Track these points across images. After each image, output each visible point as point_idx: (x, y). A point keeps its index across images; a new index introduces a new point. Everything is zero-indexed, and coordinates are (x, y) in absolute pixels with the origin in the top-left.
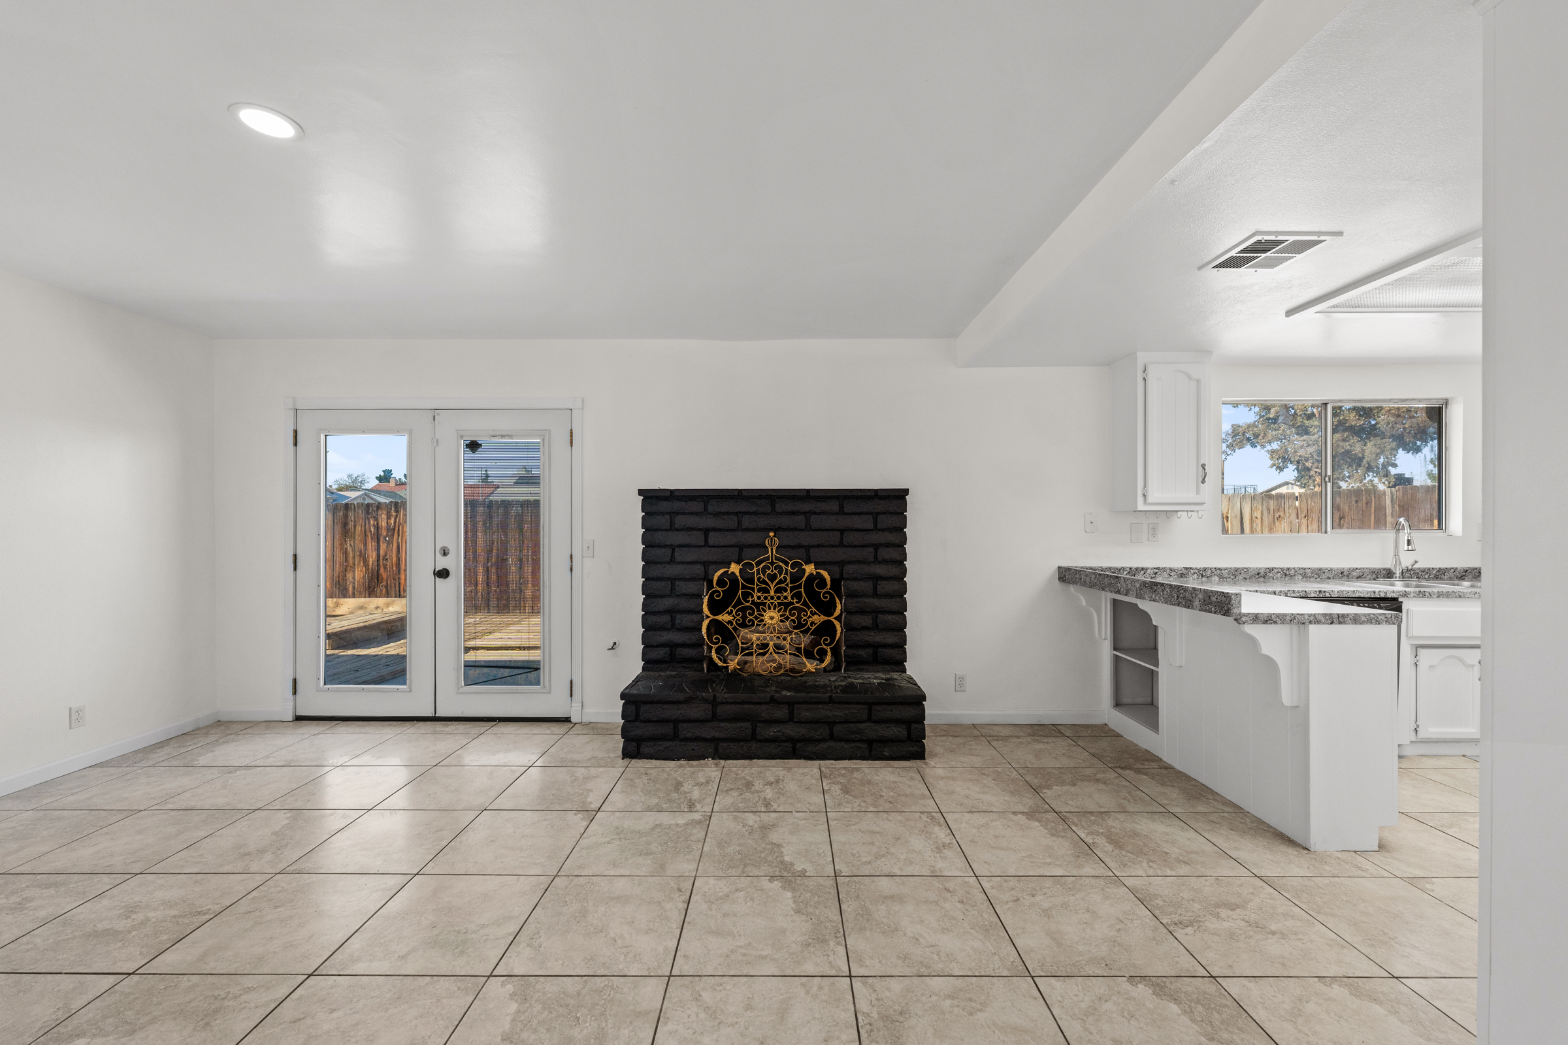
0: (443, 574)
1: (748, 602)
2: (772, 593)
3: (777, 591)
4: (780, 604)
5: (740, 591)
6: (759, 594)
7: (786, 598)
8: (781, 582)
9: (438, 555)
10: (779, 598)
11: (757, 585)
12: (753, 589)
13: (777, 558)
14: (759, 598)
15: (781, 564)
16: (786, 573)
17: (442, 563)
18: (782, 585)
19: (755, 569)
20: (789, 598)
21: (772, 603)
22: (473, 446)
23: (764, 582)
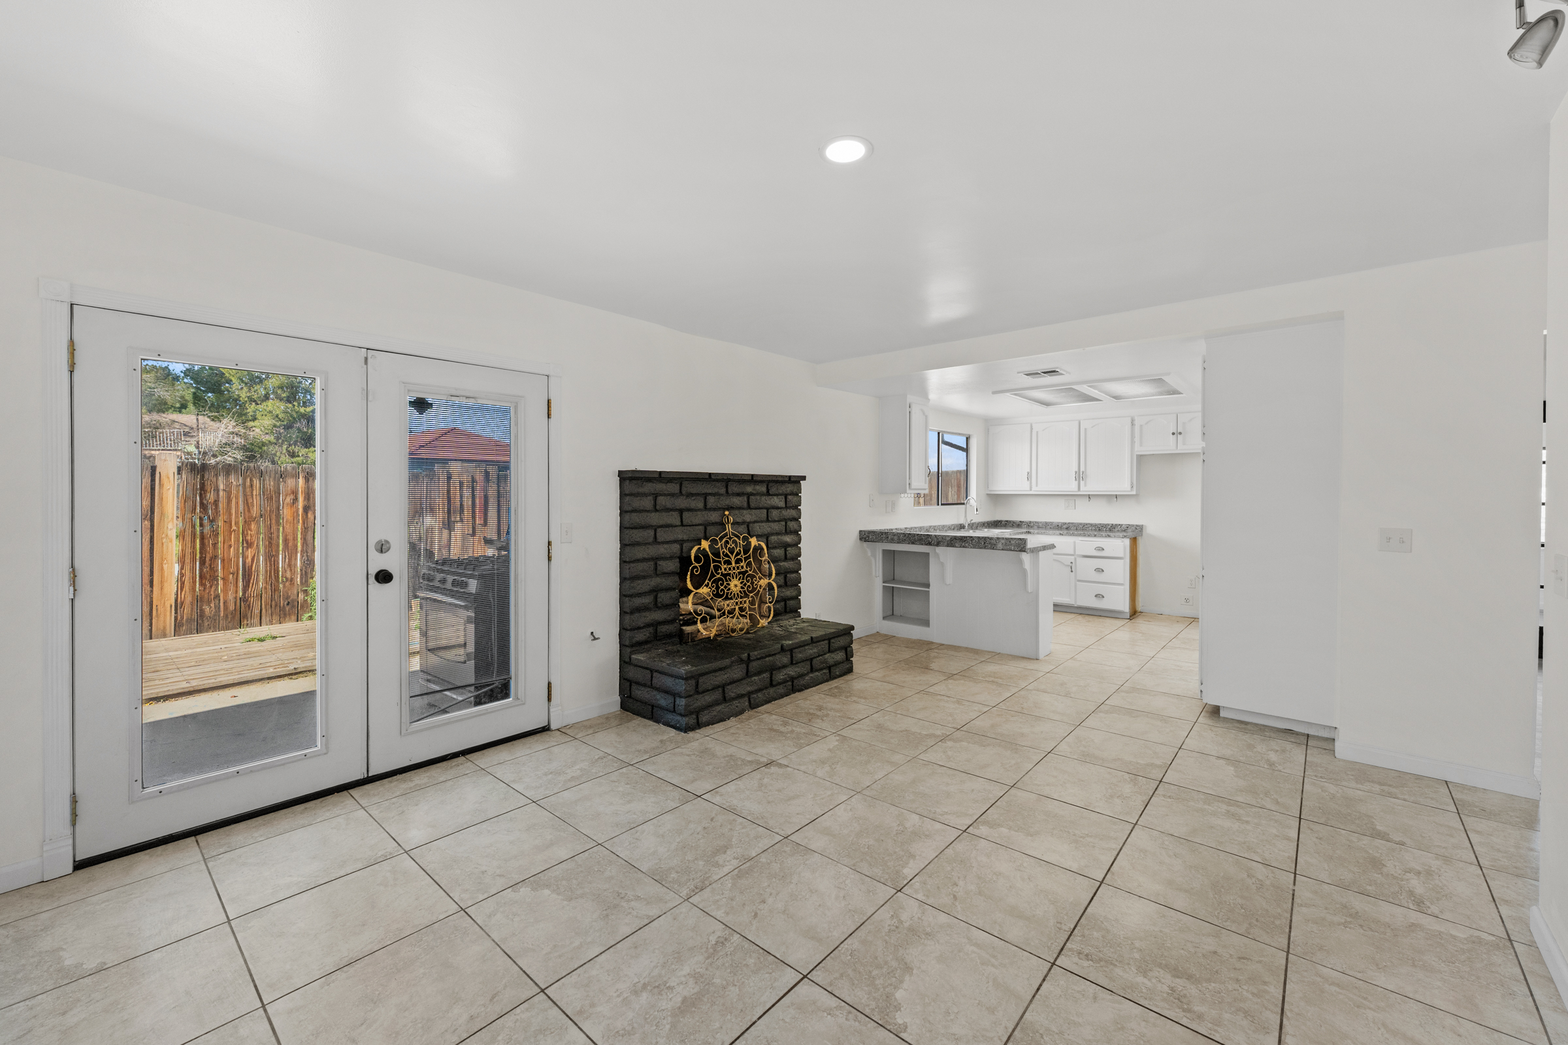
0: (384, 577)
1: (718, 574)
2: (734, 565)
3: (738, 561)
4: (740, 573)
5: (712, 565)
6: (725, 566)
7: (742, 567)
8: (738, 554)
9: (373, 553)
10: (738, 568)
11: (723, 559)
12: (720, 562)
13: (733, 534)
14: (725, 569)
15: (736, 538)
16: (740, 547)
17: (380, 562)
18: (738, 557)
19: (719, 544)
20: (745, 567)
21: (734, 573)
22: (421, 405)
23: (727, 555)
